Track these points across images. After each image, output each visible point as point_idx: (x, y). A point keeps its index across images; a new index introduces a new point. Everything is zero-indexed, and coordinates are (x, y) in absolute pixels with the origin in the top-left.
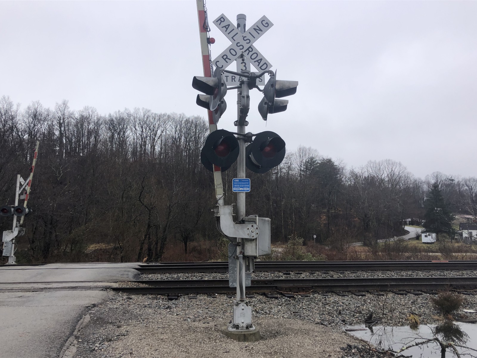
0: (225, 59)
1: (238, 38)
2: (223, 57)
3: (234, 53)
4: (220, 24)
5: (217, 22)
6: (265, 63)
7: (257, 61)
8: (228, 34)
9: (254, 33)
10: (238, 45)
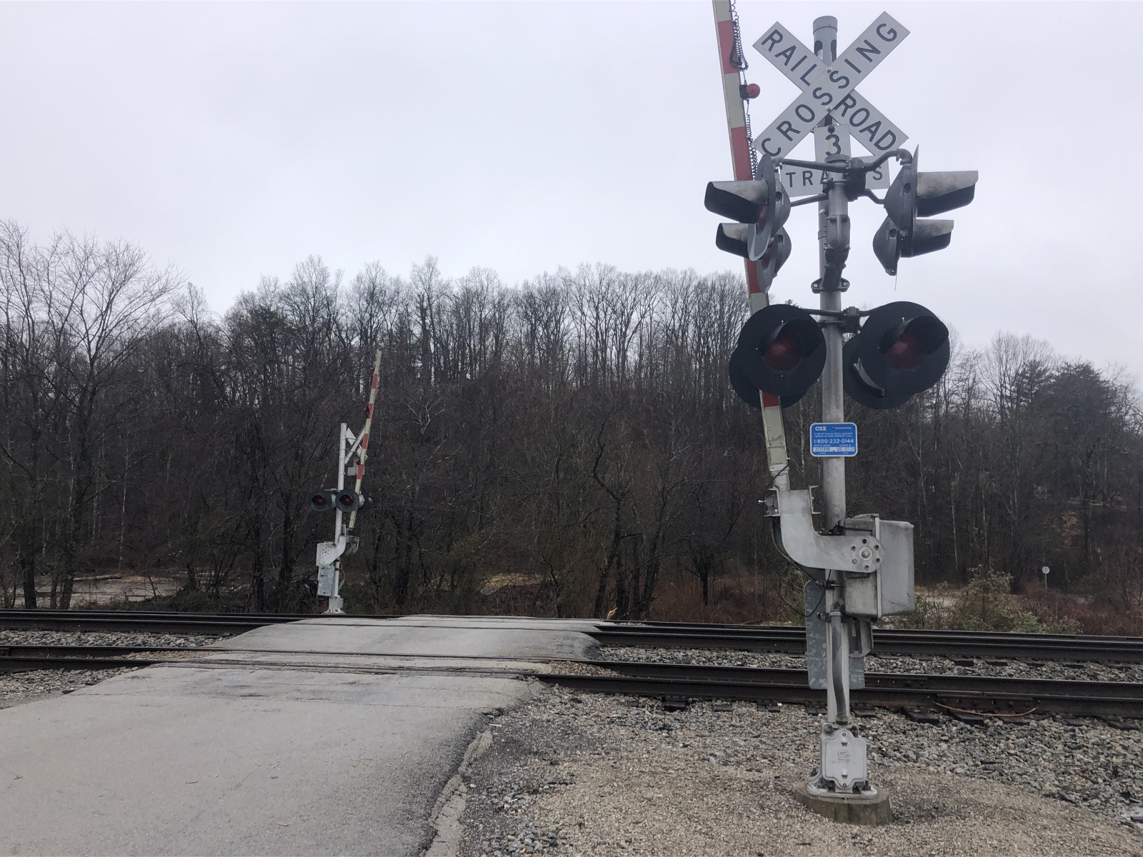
0: (785, 133)
1: (819, 79)
2: (779, 128)
3: (807, 115)
4: (770, 49)
5: (763, 43)
6: (889, 132)
7: (868, 129)
8: (792, 70)
9: (859, 60)
10: (818, 93)
